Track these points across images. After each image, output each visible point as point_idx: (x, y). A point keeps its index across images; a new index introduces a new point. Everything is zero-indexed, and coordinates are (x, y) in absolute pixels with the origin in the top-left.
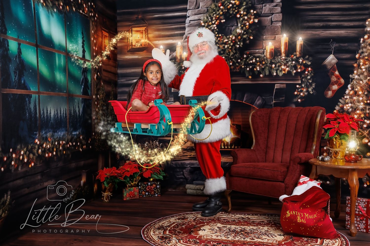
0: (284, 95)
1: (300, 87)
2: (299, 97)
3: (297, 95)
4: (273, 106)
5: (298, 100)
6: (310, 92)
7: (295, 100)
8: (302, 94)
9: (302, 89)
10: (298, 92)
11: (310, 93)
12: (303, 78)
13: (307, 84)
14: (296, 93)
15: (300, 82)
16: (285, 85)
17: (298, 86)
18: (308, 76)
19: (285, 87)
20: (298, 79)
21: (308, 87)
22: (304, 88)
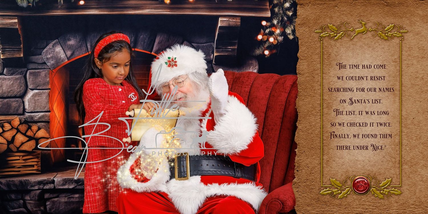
0: (237, 41)
1: (269, 24)
2: (267, 45)
3: (262, 42)
4: (214, 62)
5: (263, 52)
6: (289, 36)
7: (258, 52)
8: (271, 40)
9: (273, 30)
10: (264, 34)
11: (289, 38)
12: (275, 6)
13: (282, 18)
14: (260, 37)
15: (268, 14)
16: (238, 21)
17: (264, 23)
18: (285, 3)
19: (240, 23)
20: (264, 7)
21: (285, 24)
22: (276, 28)
